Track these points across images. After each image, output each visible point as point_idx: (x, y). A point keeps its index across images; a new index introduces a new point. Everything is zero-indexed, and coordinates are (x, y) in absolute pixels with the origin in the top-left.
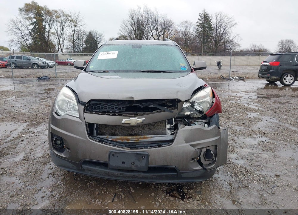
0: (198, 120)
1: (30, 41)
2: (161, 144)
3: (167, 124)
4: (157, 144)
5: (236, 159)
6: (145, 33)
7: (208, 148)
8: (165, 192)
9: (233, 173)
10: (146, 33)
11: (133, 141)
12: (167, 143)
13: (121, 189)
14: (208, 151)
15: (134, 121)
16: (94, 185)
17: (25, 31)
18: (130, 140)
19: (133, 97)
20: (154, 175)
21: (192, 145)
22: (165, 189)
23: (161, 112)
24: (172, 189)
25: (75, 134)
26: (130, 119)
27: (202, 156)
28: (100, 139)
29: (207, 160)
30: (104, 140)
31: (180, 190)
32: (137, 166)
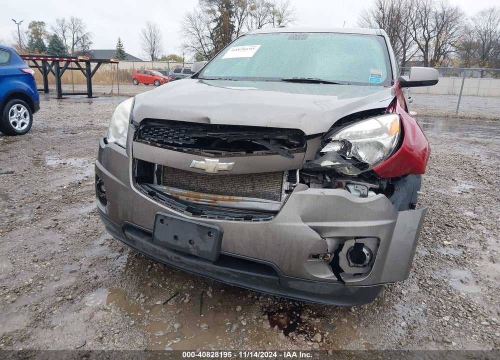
0: (355, 182)
1: (209, 47)
2: (254, 216)
3: (285, 180)
4: (245, 215)
5: (462, 281)
6: (402, 34)
7: (359, 241)
8: (264, 310)
9: (432, 308)
10: (404, 33)
11: (206, 203)
12: (266, 216)
13: (193, 287)
14: (358, 247)
15: (211, 164)
16: (156, 270)
17: (204, 31)
18: (201, 200)
19: (209, 118)
20: (234, 273)
21: (317, 229)
22: (267, 305)
23: (270, 154)
24: (281, 308)
25: (116, 176)
26: (205, 161)
27: (343, 254)
28: (151, 190)
29: (352, 264)
30: (157, 193)
31: (294, 313)
32: (197, 248)
